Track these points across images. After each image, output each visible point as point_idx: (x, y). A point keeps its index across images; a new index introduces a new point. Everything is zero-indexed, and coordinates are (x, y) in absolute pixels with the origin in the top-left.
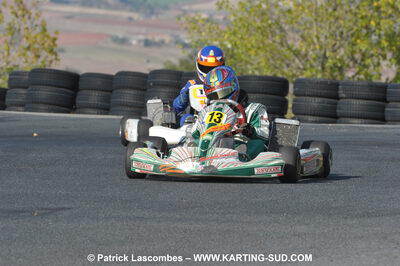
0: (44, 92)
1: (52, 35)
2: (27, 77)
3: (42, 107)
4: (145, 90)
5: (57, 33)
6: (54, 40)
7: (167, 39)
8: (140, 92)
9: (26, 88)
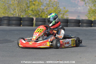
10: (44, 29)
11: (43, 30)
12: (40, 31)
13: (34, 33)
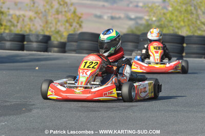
0: (86, 44)
1: (80, 15)
2: (77, 37)
3: (85, 51)
4: (138, 43)
5: (82, 14)
6: (80, 18)
7: (122, 16)
8: (136, 44)
9: (77, 42)
10: (99, 62)
11: (97, 63)
12: (91, 66)
13: (81, 71)
